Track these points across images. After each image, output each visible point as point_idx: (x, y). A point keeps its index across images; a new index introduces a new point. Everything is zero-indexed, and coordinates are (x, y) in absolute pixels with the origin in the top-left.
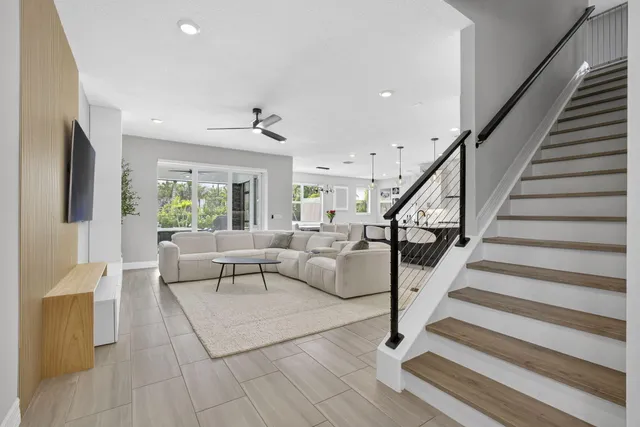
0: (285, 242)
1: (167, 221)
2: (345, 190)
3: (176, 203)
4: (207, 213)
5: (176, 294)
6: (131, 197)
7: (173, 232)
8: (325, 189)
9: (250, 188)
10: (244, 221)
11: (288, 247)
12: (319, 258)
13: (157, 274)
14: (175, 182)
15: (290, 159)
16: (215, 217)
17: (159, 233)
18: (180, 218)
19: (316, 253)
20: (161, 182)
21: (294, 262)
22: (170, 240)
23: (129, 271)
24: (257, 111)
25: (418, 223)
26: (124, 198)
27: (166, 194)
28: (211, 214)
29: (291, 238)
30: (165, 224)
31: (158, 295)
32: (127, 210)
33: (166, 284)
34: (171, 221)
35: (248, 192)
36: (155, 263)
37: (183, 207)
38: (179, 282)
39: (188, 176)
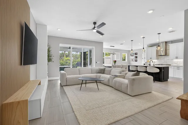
0: (102, 71)
1: (63, 63)
2: (119, 54)
3: (65, 58)
4: (74, 61)
5: (66, 91)
6: (51, 56)
7: (65, 68)
8: (113, 53)
9: (88, 53)
10: (86, 64)
11: (103, 73)
12: (118, 78)
13: (59, 82)
14: (65, 52)
15: (102, 43)
16: (76, 62)
17: (60, 68)
18: (66, 63)
19: (116, 76)
20: (61, 52)
21: (107, 79)
22: (63, 70)
23: (51, 80)
24: (95, 23)
25: (150, 65)
26: (48, 56)
27: (62, 56)
28: (75, 62)
29: (105, 70)
30: (62, 65)
31: (59, 91)
32: (49, 60)
33: (62, 86)
34: (64, 63)
35: (87, 55)
36: (59, 78)
37: (67, 59)
38: (66, 85)
39: (69, 50)
